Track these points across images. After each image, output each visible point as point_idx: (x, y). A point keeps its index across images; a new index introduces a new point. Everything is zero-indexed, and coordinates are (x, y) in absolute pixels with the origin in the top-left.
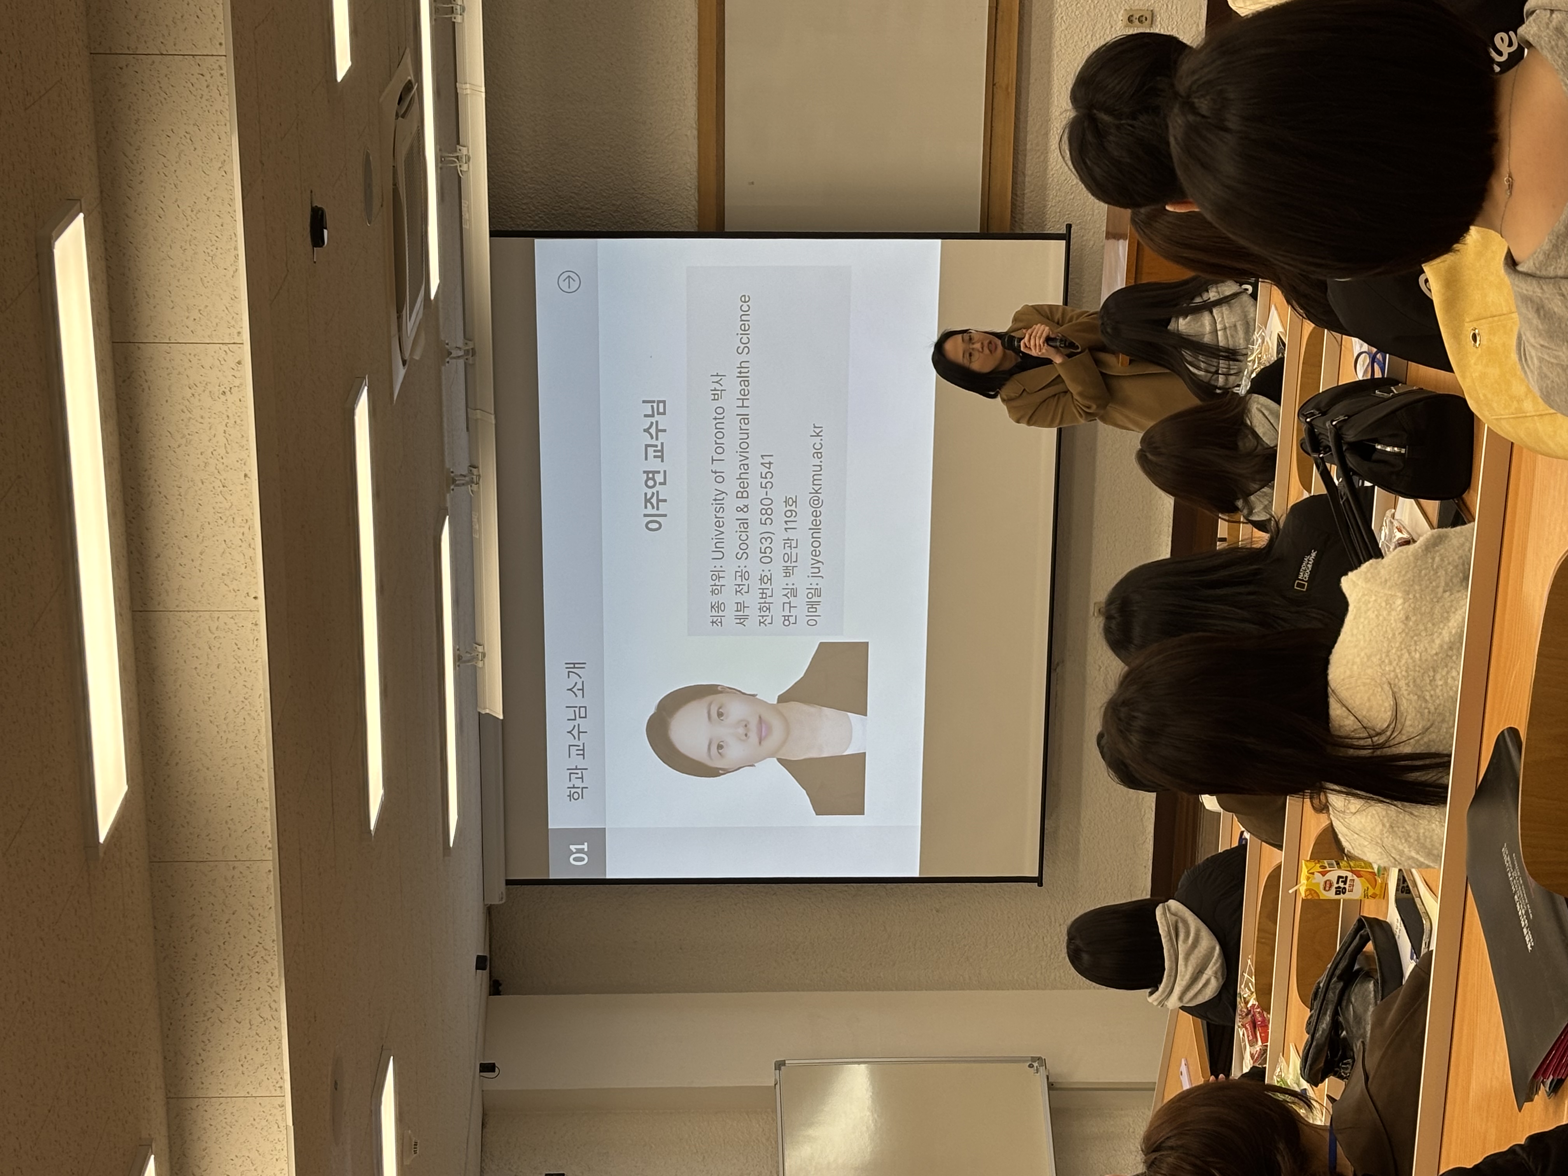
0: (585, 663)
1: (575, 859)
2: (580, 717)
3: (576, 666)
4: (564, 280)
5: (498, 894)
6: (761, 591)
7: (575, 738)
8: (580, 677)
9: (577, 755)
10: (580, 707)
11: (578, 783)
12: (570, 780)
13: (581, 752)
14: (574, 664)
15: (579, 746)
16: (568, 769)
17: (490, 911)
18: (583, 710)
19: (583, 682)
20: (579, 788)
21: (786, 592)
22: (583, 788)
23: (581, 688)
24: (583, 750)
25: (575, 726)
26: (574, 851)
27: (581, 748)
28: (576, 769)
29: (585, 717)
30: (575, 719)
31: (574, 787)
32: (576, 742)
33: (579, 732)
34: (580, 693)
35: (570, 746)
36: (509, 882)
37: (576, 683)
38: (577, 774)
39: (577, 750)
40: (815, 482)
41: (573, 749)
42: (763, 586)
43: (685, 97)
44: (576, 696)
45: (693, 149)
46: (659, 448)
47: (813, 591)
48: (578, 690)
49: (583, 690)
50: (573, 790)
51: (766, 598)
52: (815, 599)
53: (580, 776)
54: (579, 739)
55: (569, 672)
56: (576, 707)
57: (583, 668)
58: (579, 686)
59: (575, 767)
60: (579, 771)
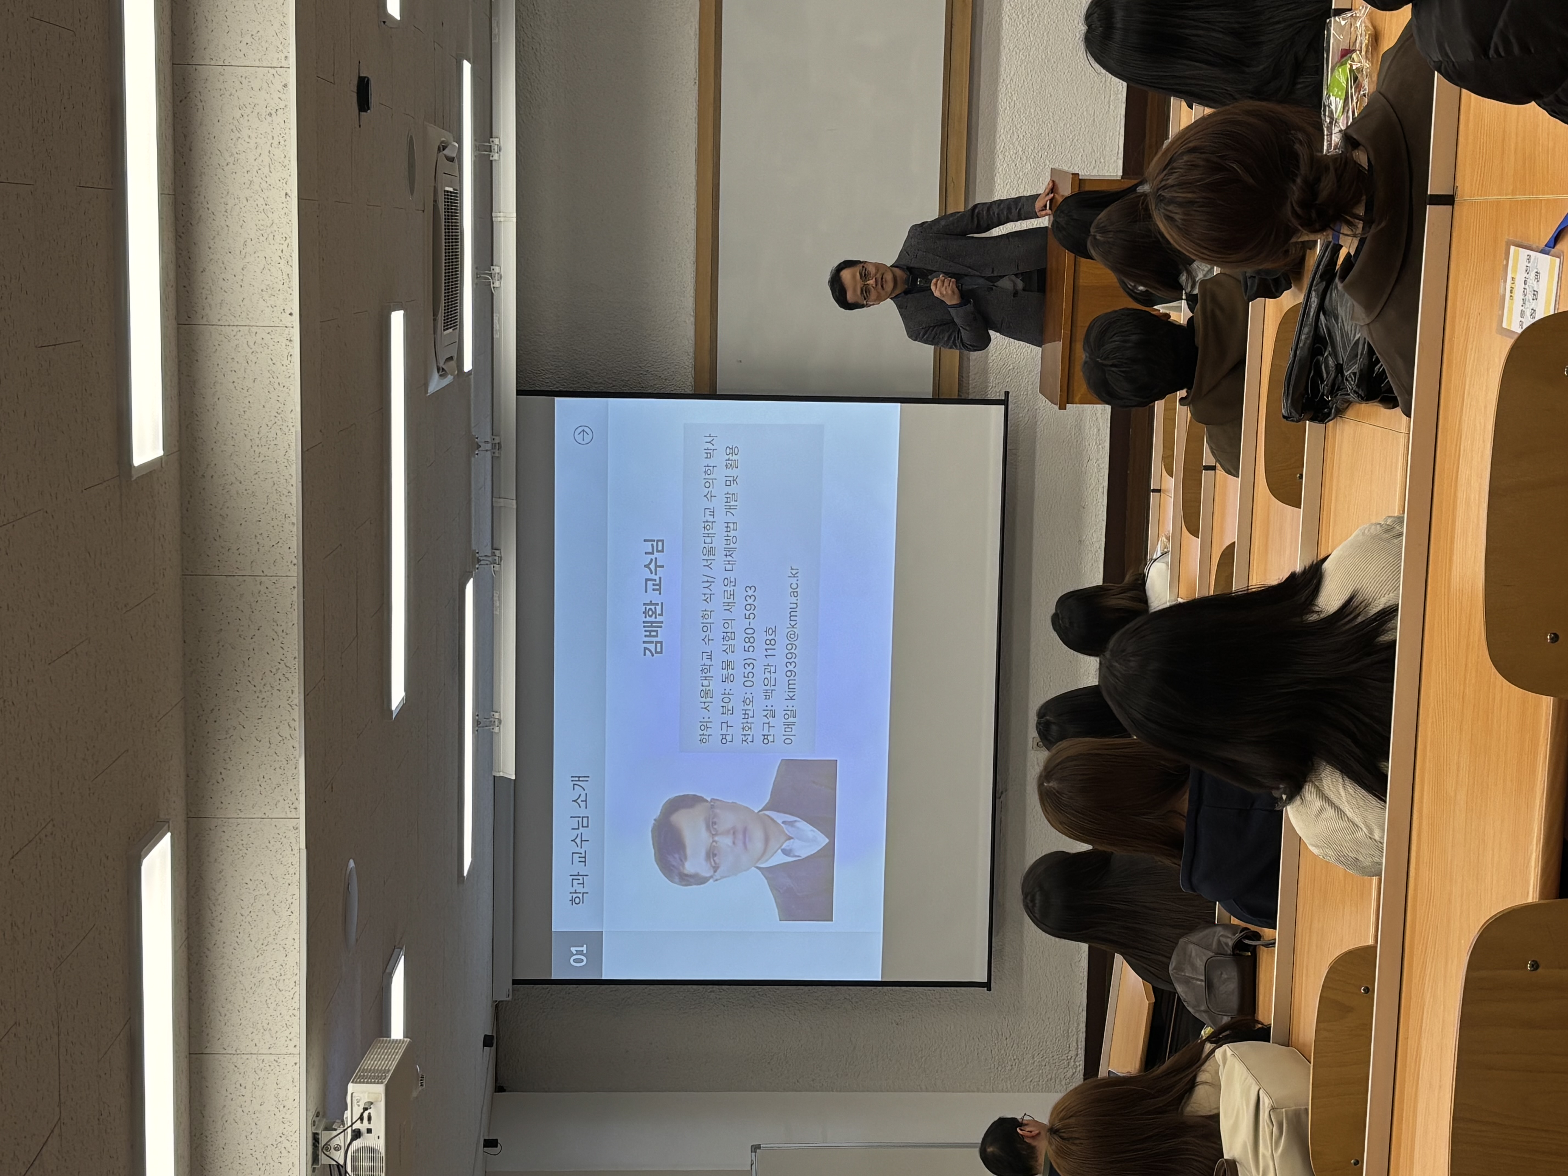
0: (588, 777)
1: (575, 961)
2: (583, 827)
3: (581, 779)
4: (579, 434)
5: (504, 993)
6: (744, 712)
7: (578, 846)
8: (584, 790)
9: (580, 862)
10: (583, 817)
11: (580, 889)
12: (572, 886)
13: (583, 860)
14: (579, 777)
15: (581, 853)
16: (571, 875)
17: (498, 1007)
18: (585, 820)
19: (586, 794)
20: (580, 893)
21: (766, 712)
22: (583, 893)
24: (584, 858)
25: (578, 835)
26: (575, 952)
27: (583, 855)
29: (588, 827)
30: (578, 829)
31: (576, 893)
32: (578, 850)
33: (582, 841)
34: (583, 804)
36: (515, 982)
37: (580, 795)
38: (579, 879)
39: (579, 857)
40: (792, 618)
41: (576, 856)
42: (746, 707)
43: (684, 289)
44: (580, 807)
45: (691, 333)
46: (658, 582)
47: (789, 713)
48: (582, 801)
49: (586, 801)
50: (575, 895)
51: (748, 718)
52: (791, 720)
53: (581, 881)
54: (581, 848)
55: (574, 785)
56: (580, 817)
57: (587, 781)
58: (583, 798)
59: (577, 874)
60: (581, 878)
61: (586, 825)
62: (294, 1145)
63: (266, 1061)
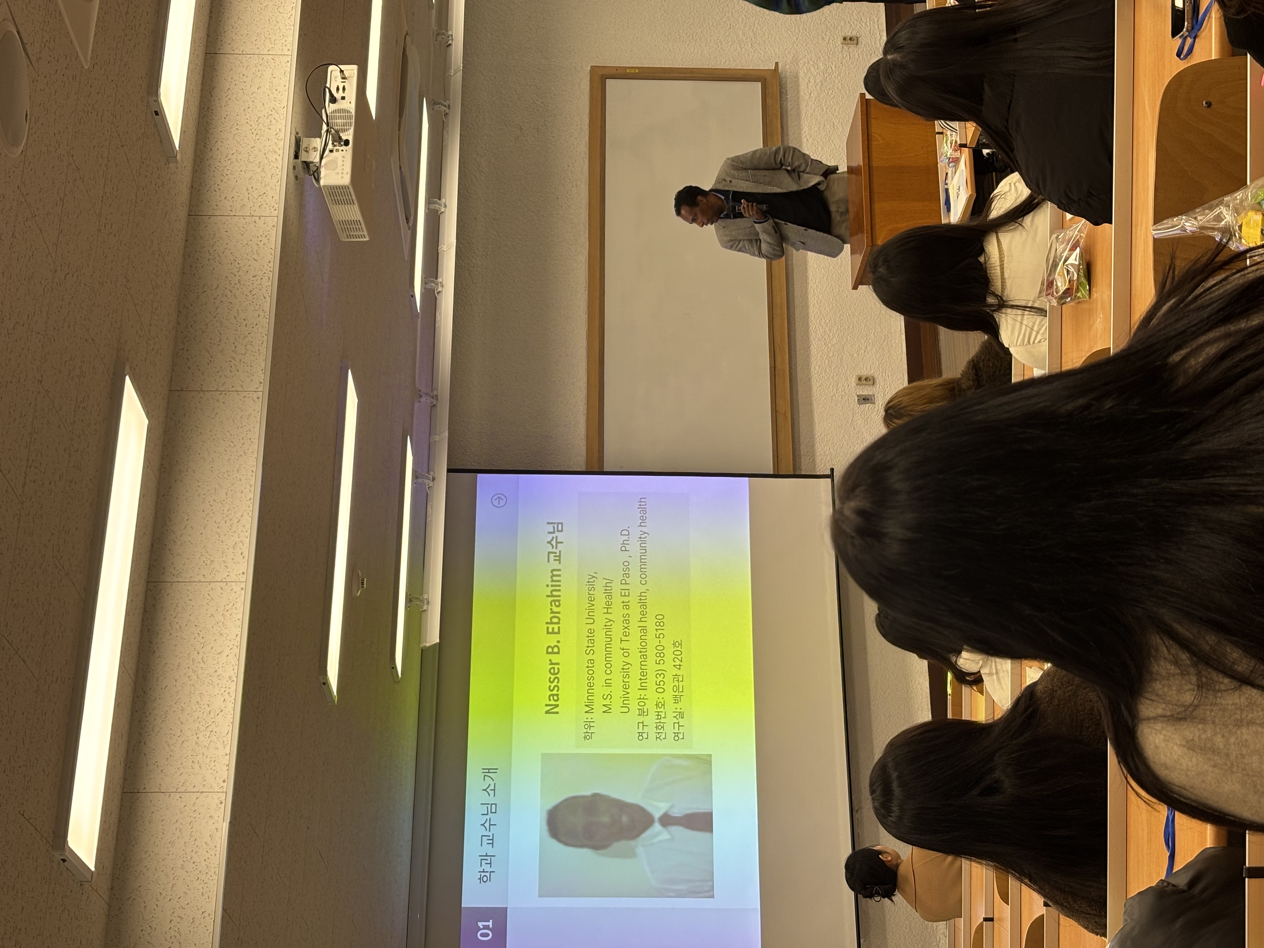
0: (497, 769)
1: (482, 935)
2: (491, 812)
3: (490, 771)
7: (486, 830)
8: (493, 780)
9: (488, 844)
10: (492, 804)
11: (487, 868)
12: (481, 866)
13: (491, 842)
14: (489, 769)
15: (489, 836)
16: (480, 856)
18: (494, 806)
19: (495, 784)
20: (487, 872)
22: (491, 872)
23: (493, 788)
24: (492, 840)
25: (487, 820)
26: (481, 927)
27: (491, 838)
28: (486, 856)
29: (495, 813)
30: (487, 814)
31: (484, 872)
32: (487, 833)
33: (490, 825)
34: (492, 793)
35: (482, 836)
37: (490, 785)
38: (487, 860)
39: (488, 840)
41: (485, 839)
44: (489, 795)
48: (491, 790)
49: (494, 790)
50: (483, 874)
53: (489, 862)
54: (490, 831)
55: (485, 776)
56: (489, 804)
57: (496, 772)
58: (492, 787)
59: (485, 854)
60: (488, 858)
61: (494, 811)
62: (282, 117)
63: (265, 59)
